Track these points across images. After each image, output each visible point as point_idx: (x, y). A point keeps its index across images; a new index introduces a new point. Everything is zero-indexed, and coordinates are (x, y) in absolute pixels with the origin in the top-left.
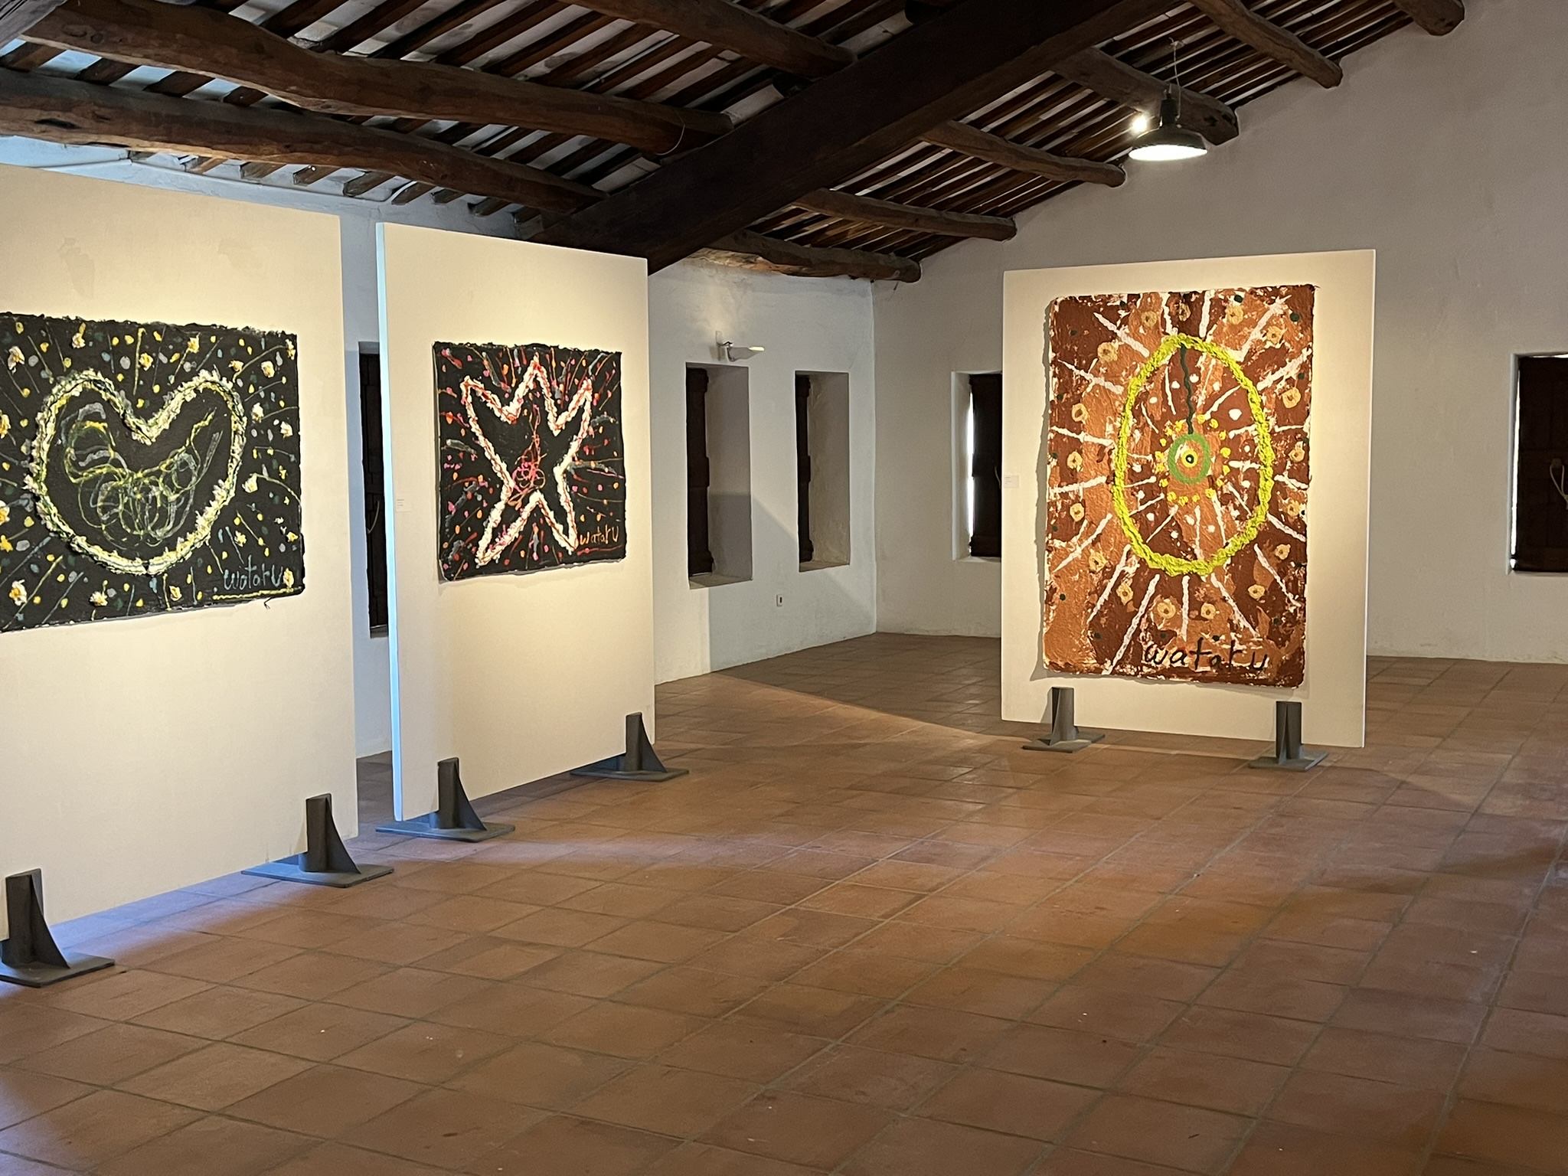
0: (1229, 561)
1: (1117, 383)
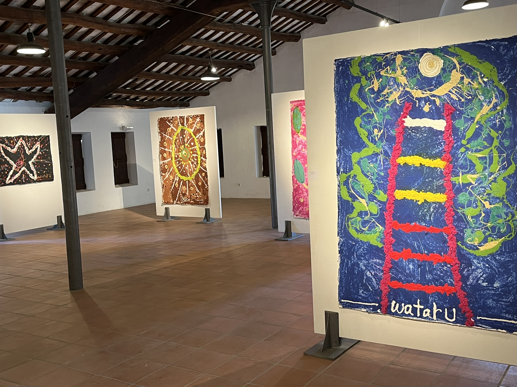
0: (194, 177)
1: (171, 137)
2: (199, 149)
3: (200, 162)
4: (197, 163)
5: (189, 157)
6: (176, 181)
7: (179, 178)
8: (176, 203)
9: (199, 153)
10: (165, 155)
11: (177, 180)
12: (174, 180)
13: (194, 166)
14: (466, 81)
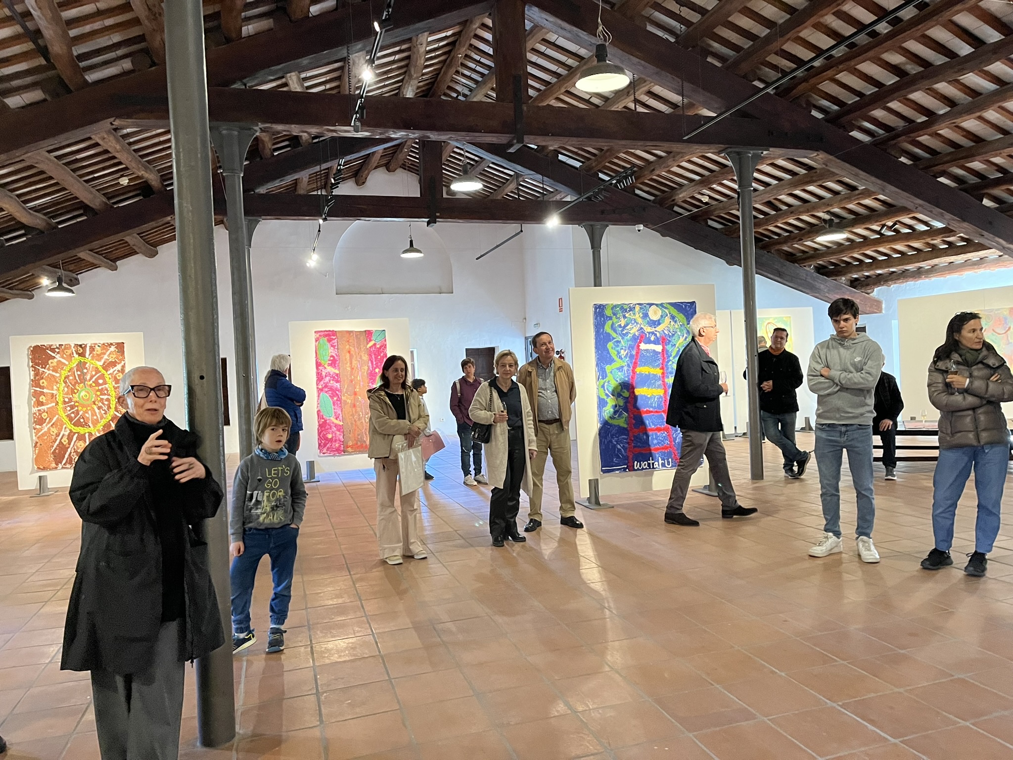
0: (102, 427)
1: (57, 372)
2: (113, 389)
3: (114, 406)
4: (109, 407)
5: (93, 400)
6: (63, 435)
7: (70, 430)
8: (62, 468)
9: (113, 393)
10: (42, 399)
11: (67, 433)
12: (60, 433)
13: (103, 412)
14: (672, 323)
